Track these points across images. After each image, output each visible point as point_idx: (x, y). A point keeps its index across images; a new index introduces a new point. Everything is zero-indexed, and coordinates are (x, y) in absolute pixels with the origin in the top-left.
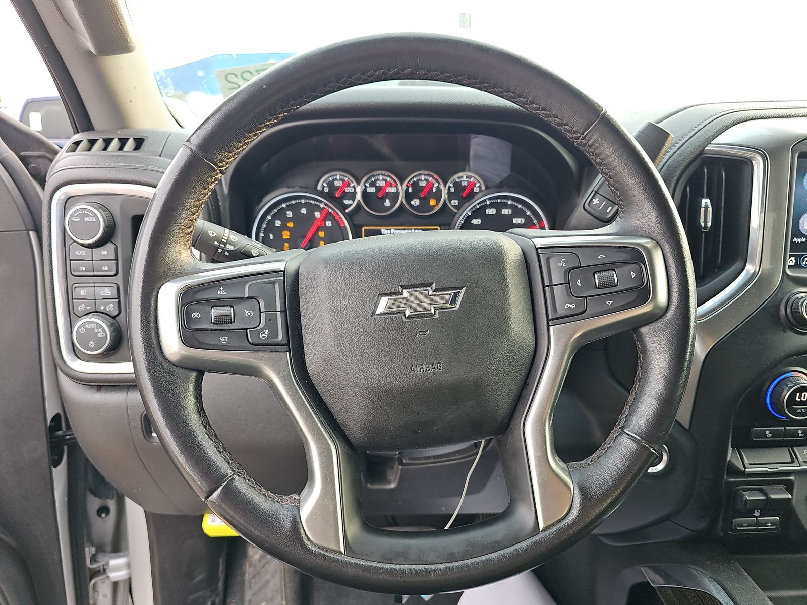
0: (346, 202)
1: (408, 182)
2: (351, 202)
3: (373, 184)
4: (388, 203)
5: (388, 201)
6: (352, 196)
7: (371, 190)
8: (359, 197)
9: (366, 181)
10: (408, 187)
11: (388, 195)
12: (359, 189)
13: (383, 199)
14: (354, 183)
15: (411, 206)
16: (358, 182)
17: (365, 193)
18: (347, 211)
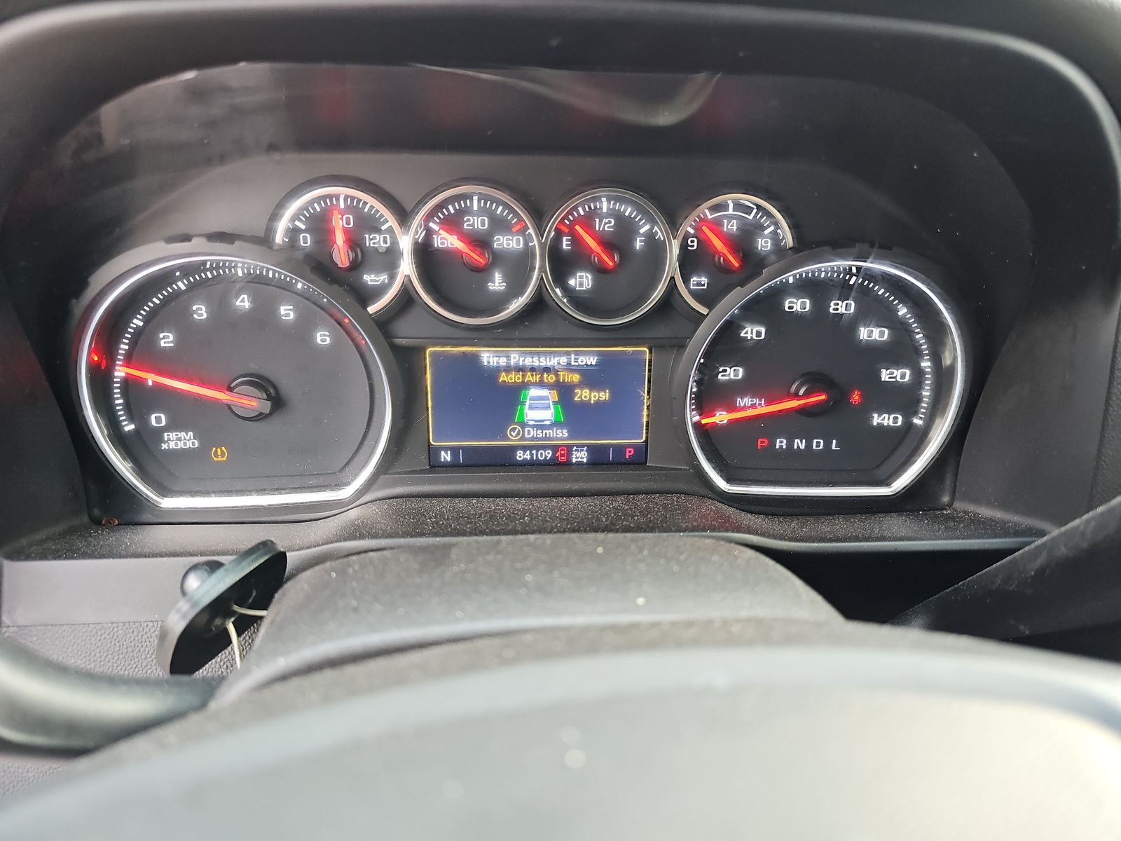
0: (370, 279)
1: (562, 221)
2: (383, 278)
3: (452, 224)
4: (497, 283)
5: (498, 277)
6: (390, 259)
7: (446, 240)
8: (407, 267)
9: (430, 216)
10: (559, 234)
11: (498, 258)
12: (406, 243)
13: (482, 272)
14: (391, 221)
15: (567, 291)
16: (404, 217)
17: (425, 254)
18: (372, 309)
